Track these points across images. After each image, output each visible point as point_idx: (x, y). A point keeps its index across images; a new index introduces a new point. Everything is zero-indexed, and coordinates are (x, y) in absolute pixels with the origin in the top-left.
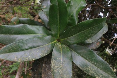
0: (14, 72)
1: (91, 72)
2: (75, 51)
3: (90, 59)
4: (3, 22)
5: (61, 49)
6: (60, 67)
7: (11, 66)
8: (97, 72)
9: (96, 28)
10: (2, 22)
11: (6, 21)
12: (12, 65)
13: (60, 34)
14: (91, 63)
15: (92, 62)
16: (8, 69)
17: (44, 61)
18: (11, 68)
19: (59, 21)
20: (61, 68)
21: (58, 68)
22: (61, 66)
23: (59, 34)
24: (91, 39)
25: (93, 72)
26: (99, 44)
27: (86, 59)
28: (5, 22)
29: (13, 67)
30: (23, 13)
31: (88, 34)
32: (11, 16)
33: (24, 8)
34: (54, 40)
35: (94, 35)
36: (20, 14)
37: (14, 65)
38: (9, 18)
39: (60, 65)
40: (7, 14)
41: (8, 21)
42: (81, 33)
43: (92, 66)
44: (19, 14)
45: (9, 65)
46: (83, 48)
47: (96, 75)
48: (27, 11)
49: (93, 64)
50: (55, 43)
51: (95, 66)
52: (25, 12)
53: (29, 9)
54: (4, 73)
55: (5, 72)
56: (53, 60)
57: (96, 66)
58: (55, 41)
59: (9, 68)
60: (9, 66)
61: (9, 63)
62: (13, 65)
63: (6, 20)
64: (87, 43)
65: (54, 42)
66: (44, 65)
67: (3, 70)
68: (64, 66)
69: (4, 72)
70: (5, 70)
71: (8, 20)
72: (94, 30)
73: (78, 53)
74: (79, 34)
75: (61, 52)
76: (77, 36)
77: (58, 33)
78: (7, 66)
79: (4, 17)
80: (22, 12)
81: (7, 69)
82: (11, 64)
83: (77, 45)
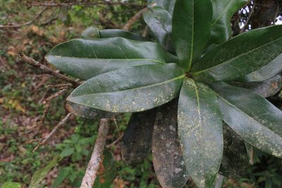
0: (66, 159)
1: (260, 142)
2: (224, 98)
3: (258, 114)
4: (42, 46)
5: (197, 91)
6: (196, 127)
7: (58, 146)
8: (274, 142)
9: (275, 46)
10: (39, 46)
11: (48, 43)
12: (61, 145)
13: (193, 60)
14: (261, 123)
15: (263, 121)
16: (53, 152)
17: (157, 119)
18: (59, 151)
19: (195, 31)
20: (198, 128)
21: (191, 128)
22: (199, 125)
23: (191, 60)
24: (261, 73)
25: (266, 143)
26: (276, 87)
27: (250, 115)
28: (46, 45)
29: (64, 148)
30: (86, 24)
31: (256, 59)
32: (58, 33)
33: (89, 12)
34: (181, 74)
35: (269, 61)
36: (79, 25)
37: (66, 143)
38: (55, 36)
39: (197, 123)
40: (50, 28)
41: (52, 43)
42: (240, 57)
43: (263, 130)
44: (76, 26)
45: (56, 143)
46: (243, 92)
47: (271, 149)
48: (94, 20)
49: (265, 125)
50: (183, 79)
51: (269, 130)
52: (90, 21)
53: (98, 13)
54: (44, 161)
55: (47, 158)
56: (182, 113)
57: (272, 130)
58: (183, 76)
59: (56, 151)
60: (54, 147)
61: (55, 139)
62: (64, 145)
63: (47, 41)
64: (252, 80)
65: (180, 77)
66: (155, 127)
67: (42, 155)
68: (206, 124)
69: (45, 158)
70: (46, 154)
71: (52, 40)
72: (270, 52)
73: (233, 102)
74: (237, 60)
75: (196, 98)
76: (231, 63)
77: (190, 58)
78: (49, 146)
79: (43, 35)
80: (83, 21)
81: (50, 152)
82: (59, 141)
83: (229, 85)
